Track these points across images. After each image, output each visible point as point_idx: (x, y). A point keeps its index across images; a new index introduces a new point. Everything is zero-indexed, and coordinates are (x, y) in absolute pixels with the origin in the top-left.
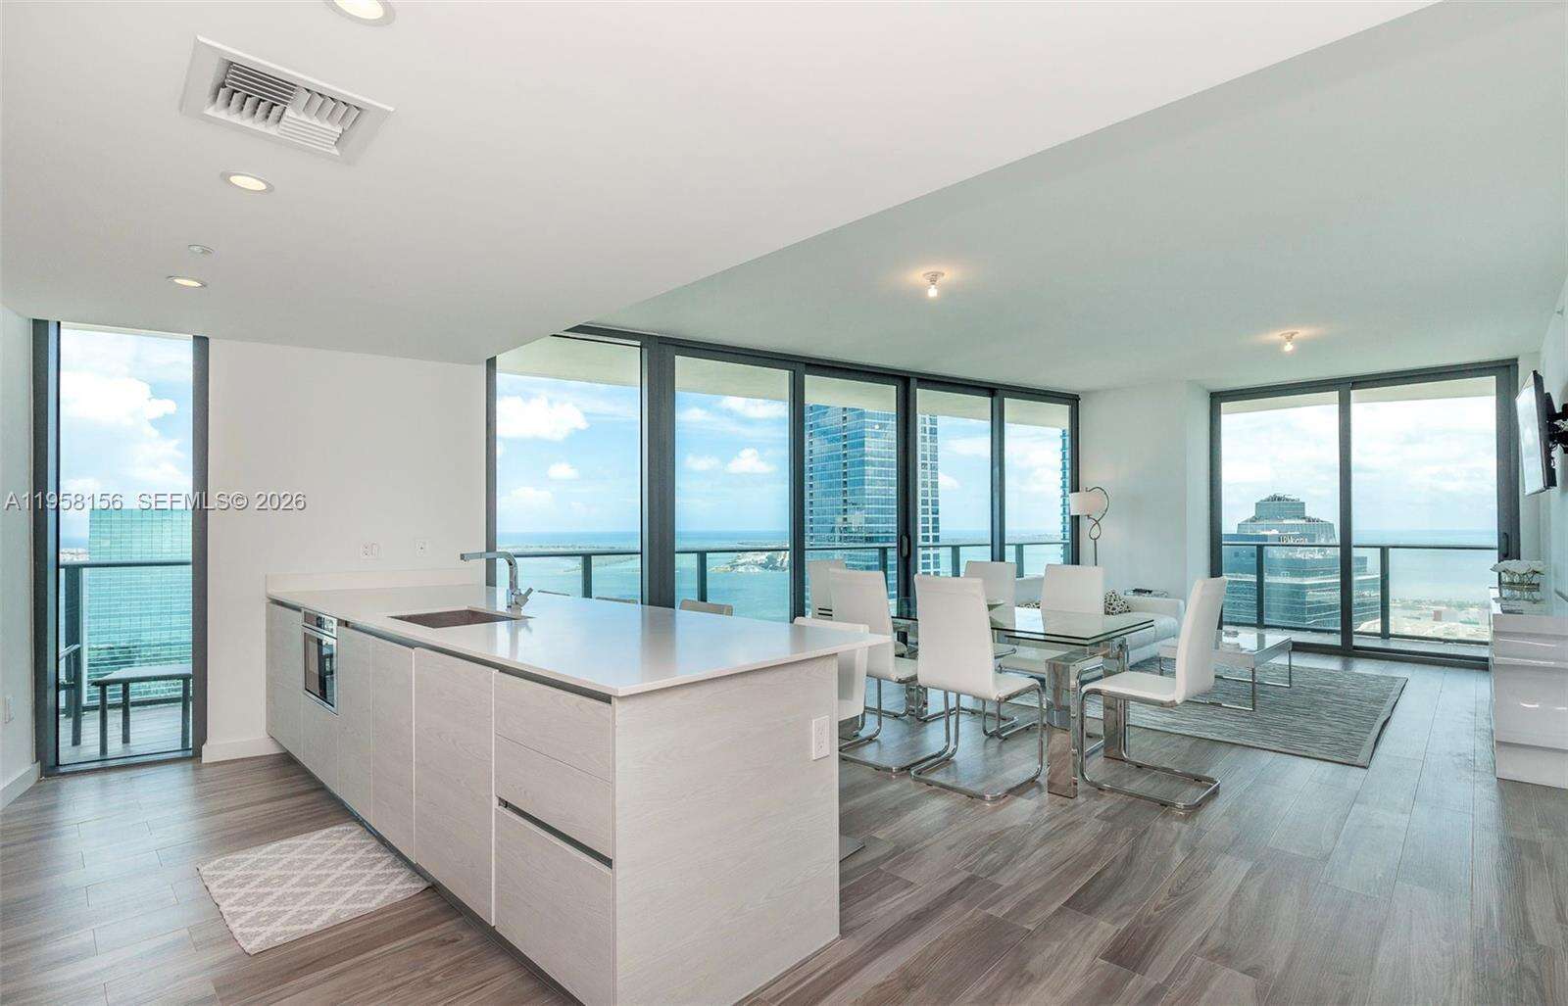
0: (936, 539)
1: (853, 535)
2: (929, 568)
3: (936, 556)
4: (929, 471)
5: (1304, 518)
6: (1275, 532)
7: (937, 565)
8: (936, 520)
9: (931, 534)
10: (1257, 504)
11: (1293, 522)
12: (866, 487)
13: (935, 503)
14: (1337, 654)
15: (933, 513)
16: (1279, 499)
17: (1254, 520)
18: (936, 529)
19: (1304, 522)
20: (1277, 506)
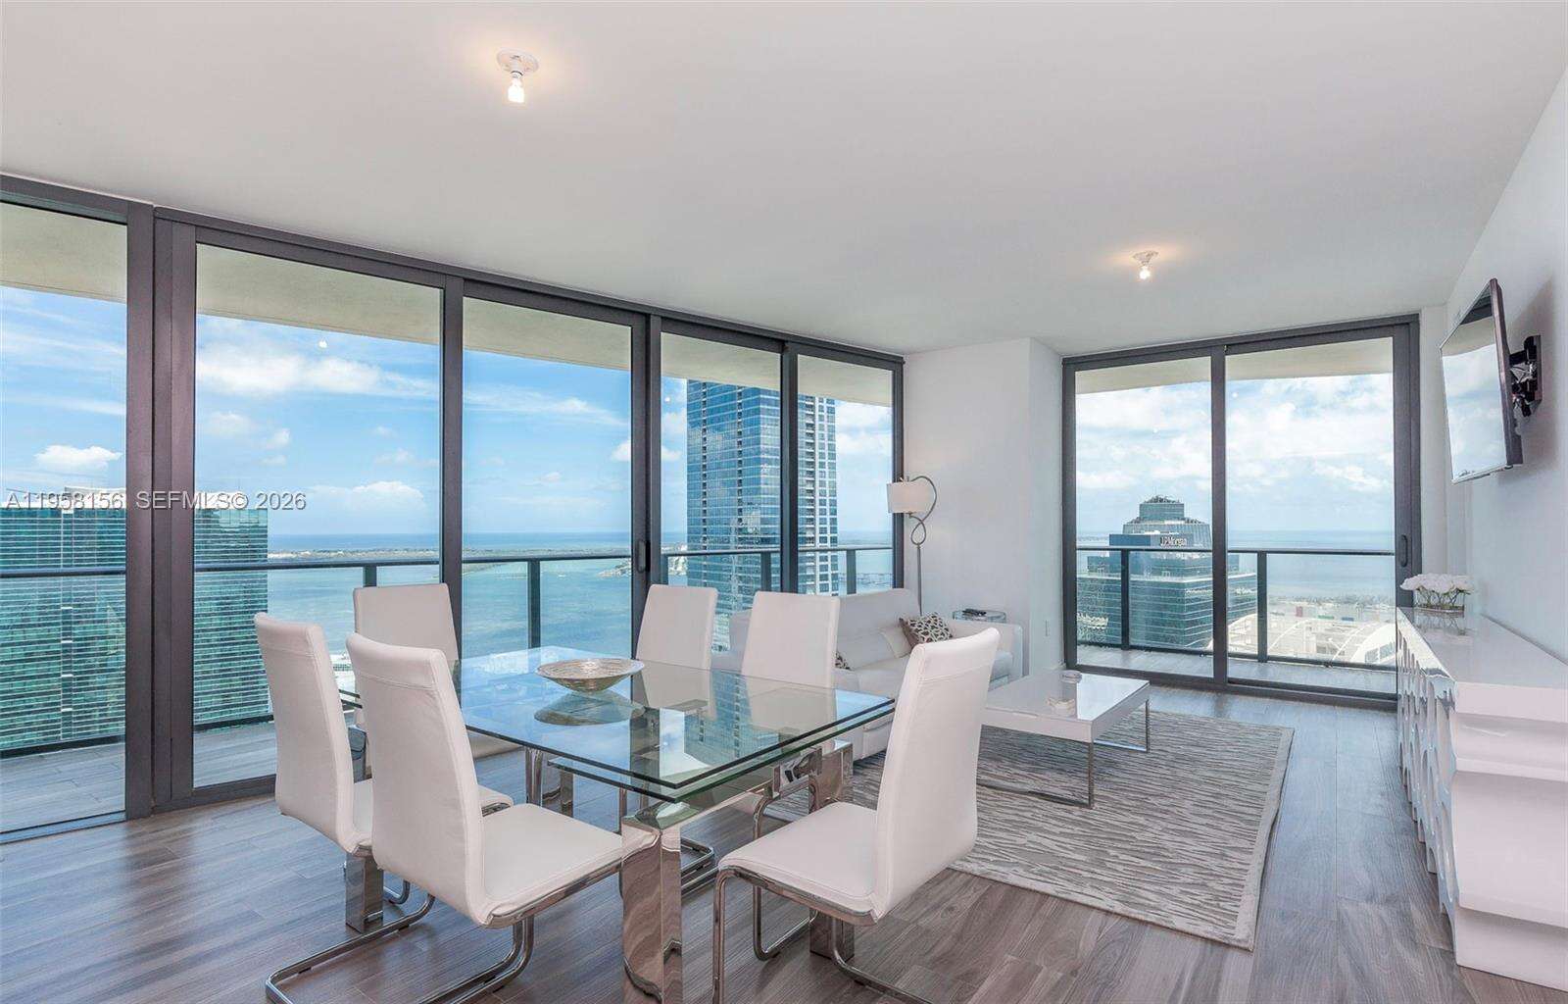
0: (834, 540)
1: (749, 536)
2: (827, 570)
3: (834, 558)
4: (827, 470)
5: (1183, 519)
6: (1157, 532)
7: (835, 567)
8: (834, 521)
9: (829, 535)
10: (1141, 505)
11: (1173, 522)
12: (762, 486)
13: (834, 503)
14: (1209, 689)
15: (831, 514)
16: (1161, 500)
17: (1138, 520)
18: (834, 530)
19: (1183, 522)
20: (1160, 508)
